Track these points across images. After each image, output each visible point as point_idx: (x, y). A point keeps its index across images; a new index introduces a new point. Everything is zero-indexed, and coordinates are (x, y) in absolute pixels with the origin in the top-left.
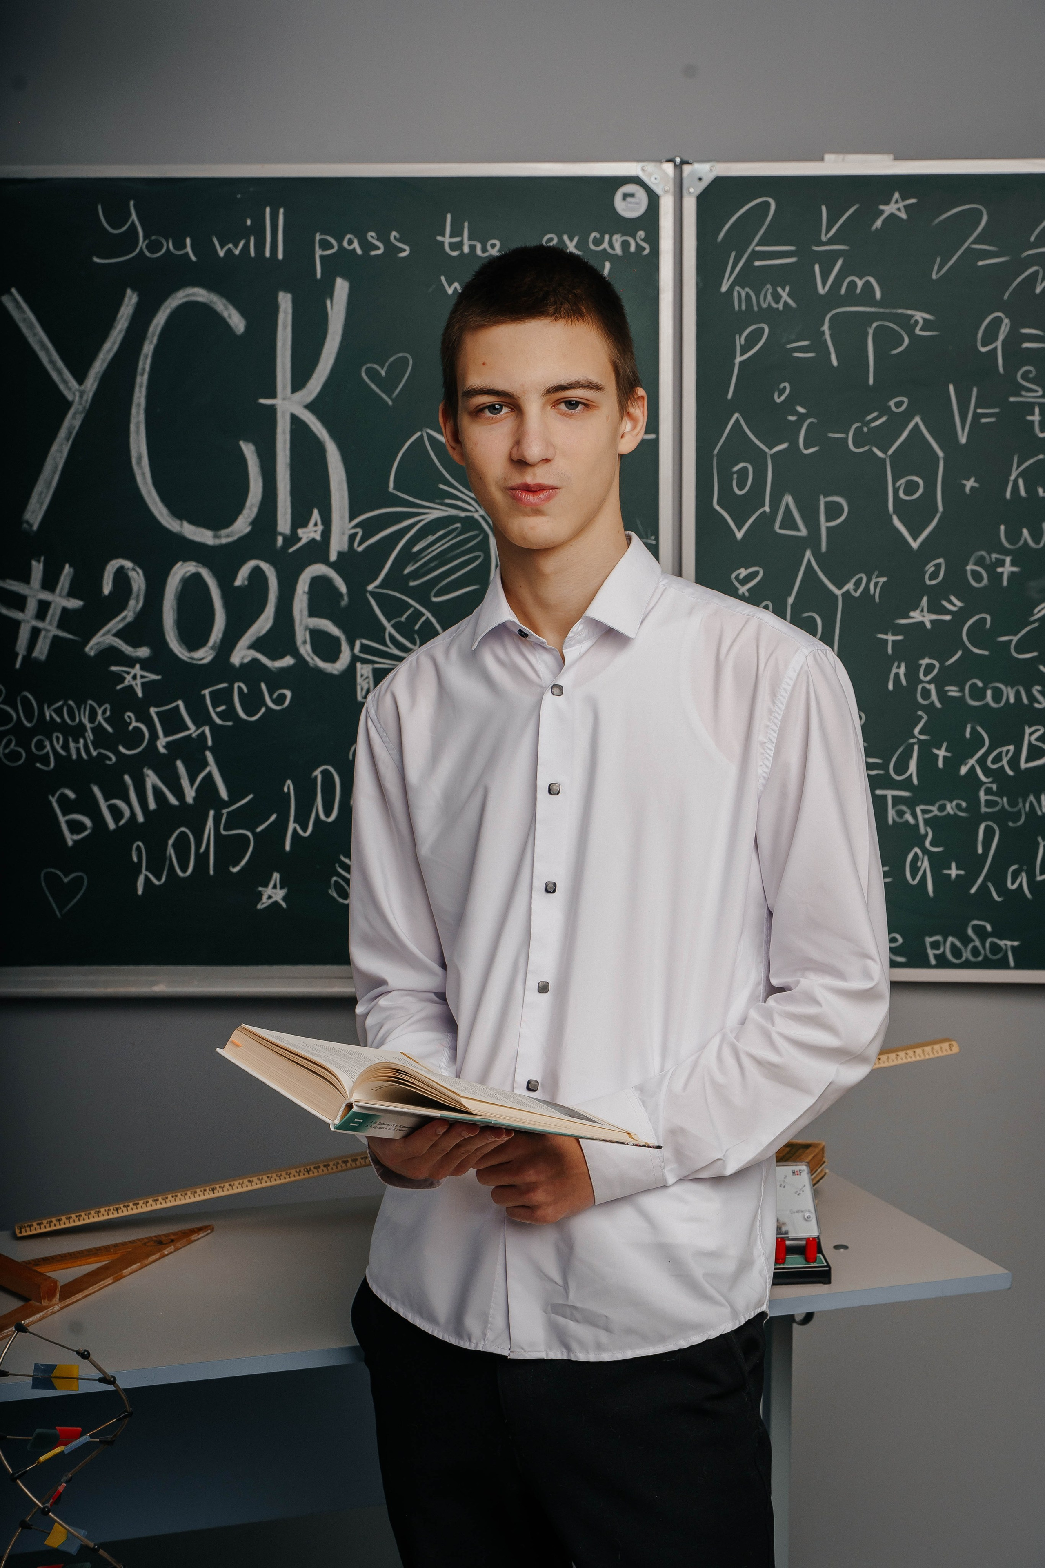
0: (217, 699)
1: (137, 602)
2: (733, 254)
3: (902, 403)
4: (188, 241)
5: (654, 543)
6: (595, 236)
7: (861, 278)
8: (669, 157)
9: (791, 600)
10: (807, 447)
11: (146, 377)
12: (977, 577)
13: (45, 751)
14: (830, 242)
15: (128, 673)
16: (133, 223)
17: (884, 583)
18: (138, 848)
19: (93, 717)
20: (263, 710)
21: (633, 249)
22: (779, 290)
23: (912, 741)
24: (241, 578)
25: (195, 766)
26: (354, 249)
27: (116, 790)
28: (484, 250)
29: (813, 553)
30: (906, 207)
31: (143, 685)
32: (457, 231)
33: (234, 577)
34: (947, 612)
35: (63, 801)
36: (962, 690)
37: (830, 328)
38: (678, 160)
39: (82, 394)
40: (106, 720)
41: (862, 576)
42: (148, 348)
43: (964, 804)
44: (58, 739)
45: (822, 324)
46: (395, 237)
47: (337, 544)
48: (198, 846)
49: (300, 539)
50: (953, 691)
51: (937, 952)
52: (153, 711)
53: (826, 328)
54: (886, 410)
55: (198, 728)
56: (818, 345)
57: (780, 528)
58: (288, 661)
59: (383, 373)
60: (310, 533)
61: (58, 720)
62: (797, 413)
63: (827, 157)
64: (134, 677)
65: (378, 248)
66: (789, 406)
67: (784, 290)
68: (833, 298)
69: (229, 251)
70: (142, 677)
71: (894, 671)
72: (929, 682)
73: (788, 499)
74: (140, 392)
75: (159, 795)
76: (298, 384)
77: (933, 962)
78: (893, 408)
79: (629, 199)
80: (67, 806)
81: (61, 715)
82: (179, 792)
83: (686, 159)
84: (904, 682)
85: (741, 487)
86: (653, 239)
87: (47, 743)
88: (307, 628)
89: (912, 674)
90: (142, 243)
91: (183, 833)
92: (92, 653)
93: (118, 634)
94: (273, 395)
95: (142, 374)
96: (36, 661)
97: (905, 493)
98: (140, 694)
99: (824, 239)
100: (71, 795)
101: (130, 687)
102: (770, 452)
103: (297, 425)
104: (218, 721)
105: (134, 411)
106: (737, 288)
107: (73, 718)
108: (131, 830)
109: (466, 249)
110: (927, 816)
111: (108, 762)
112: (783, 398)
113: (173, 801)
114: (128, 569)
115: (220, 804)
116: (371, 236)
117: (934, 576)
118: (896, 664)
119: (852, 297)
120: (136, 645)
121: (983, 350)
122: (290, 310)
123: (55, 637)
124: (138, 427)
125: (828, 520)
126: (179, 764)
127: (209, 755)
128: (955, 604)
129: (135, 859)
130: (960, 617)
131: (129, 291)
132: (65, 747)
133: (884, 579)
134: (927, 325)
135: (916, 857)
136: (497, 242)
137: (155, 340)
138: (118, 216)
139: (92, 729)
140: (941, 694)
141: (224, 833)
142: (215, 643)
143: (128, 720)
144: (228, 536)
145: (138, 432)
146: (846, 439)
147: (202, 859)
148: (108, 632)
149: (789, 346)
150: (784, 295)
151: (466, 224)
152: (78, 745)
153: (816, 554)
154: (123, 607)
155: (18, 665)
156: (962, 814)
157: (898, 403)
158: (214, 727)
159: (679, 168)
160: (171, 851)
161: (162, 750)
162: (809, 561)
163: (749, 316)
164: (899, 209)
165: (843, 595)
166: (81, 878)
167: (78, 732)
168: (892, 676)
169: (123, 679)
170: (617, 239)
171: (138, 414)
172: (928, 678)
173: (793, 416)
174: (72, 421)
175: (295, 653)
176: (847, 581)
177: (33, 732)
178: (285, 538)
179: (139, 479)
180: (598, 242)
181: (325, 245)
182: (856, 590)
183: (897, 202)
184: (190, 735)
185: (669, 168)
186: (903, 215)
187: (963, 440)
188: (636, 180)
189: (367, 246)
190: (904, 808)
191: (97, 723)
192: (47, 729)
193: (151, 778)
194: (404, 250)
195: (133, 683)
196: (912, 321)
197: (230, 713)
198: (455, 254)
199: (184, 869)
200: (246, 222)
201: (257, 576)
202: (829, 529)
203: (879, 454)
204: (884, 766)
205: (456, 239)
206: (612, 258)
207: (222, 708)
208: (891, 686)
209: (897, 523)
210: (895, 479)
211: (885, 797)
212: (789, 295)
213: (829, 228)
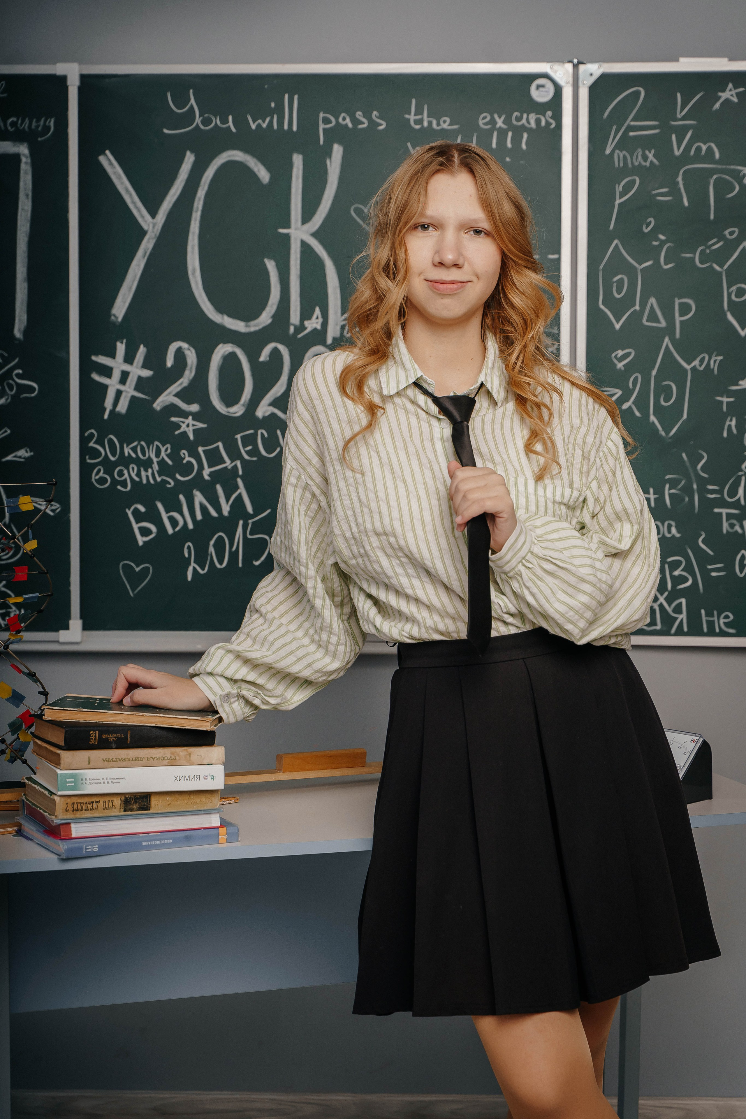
0: (246, 441)
1: (191, 372)
2: (614, 127)
3: (733, 233)
4: (230, 118)
5: (557, 332)
6: (516, 116)
7: (705, 144)
8: (570, 59)
9: (654, 373)
10: (666, 264)
11: (199, 214)
13: (123, 478)
14: (684, 118)
15: (184, 422)
16: (192, 106)
17: (721, 361)
18: (189, 547)
19: (158, 453)
21: (543, 123)
22: (647, 152)
23: (740, 473)
24: (264, 356)
25: (230, 489)
26: (347, 124)
27: (173, 506)
28: (438, 124)
29: (670, 339)
30: (737, 94)
31: (194, 431)
32: (419, 111)
33: (259, 355)
35: (136, 512)
37: (683, 179)
38: (575, 61)
39: (154, 225)
40: (168, 456)
41: (705, 355)
42: (201, 193)
44: (133, 469)
45: (677, 176)
46: (376, 116)
47: (332, 332)
48: (231, 546)
49: (306, 328)
52: (201, 449)
53: (680, 179)
54: (722, 237)
55: (232, 462)
56: (675, 191)
57: (647, 321)
60: (313, 324)
61: (134, 455)
62: (659, 240)
63: (681, 59)
64: (188, 426)
65: (363, 123)
66: (653, 234)
67: (650, 152)
68: (685, 158)
69: (259, 126)
70: (193, 425)
71: (728, 423)
73: (653, 301)
74: (195, 223)
75: (203, 508)
76: (307, 217)
78: (728, 236)
79: (541, 89)
80: (139, 517)
81: (136, 452)
82: (218, 508)
83: (581, 60)
84: (735, 431)
85: (619, 293)
86: (558, 116)
87: (126, 472)
89: (741, 426)
90: (198, 120)
91: (220, 537)
92: (158, 408)
93: (177, 395)
94: (288, 227)
95: (197, 211)
96: (119, 414)
97: (736, 296)
98: (192, 437)
99: (679, 116)
100: (142, 509)
101: (185, 433)
102: (640, 267)
103: (305, 247)
104: (246, 457)
105: (190, 237)
106: (617, 151)
107: (144, 454)
108: (184, 534)
109: (426, 124)
111: (168, 486)
112: (649, 229)
113: (214, 513)
114: (185, 349)
115: (247, 516)
116: (359, 115)
118: (729, 419)
119: (698, 158)
120: (189, 402)
122: (301, 167)
123: (133, 398)
124: (193, 248)
125: (681, 315)
126: (219, 487)
127: (239, 481)
129: (186, 555)
131: (188, 153)
132: (139, 475)
133: (720, 358)
135: (743, 558)
136: (448, 120)
137: (206, 187)
138: (182, 100)
139: (158, 462)
141: (249, 537)
142: (245, 401)
143: (183, 456)
144: (255, 326)
145: (193, 253)
146: (694, 258)
147: (234, 556)
148: (170, 393)
149: (654, 192)
150: (650, 156)
151: (426, 107)
152: (147, 474)
153: (673, 340)
154: (180, 375)
155: (106, 416)
157: (731, 233)
158: (244, 462)
159: (576, 67)
160: (212, 550)
161: (207, 478)
162: (667, 346)
163: (625, 171)
164: (732, 95)
165: (691, 369)
166: (148, 568)
167: (147, 464)
168: (726, 427)
169: (179, 427)
170: (533, 117)
171: (193, 239)
173: (656, 241)
174: (147, 245)
176: (694, 359)
177: (116, 464)
178: (296, 328)
179: (193, 285)
180: (519, 119)
181: (326, 121)
182: (700, 366)
183: (731, 90)
184: (226, 467)
185: (569, 67)
186: (735, 100)
188: (546, 76)
189: (356, 122)
190: (734, 521)
191: (161, 458)
192: (125, 461)
193: (199, 498)
194: (381, 125)
195: (187, 429)
196: (741, 174)
197: (254, 452)
198: (418, 127)
199: (221, 562)
200: (271, 105)
201: (276, 354)
202: (681, 322)
203: (718, 268)
204: (721, 492)
205: (418, 117)
206: (529, 130)
207: (249, 448)
208: (725, 435)
209: (730, 317)
210: (729, 287)
211: (721, 514)
212: (654, 156)
213: (682, 109)
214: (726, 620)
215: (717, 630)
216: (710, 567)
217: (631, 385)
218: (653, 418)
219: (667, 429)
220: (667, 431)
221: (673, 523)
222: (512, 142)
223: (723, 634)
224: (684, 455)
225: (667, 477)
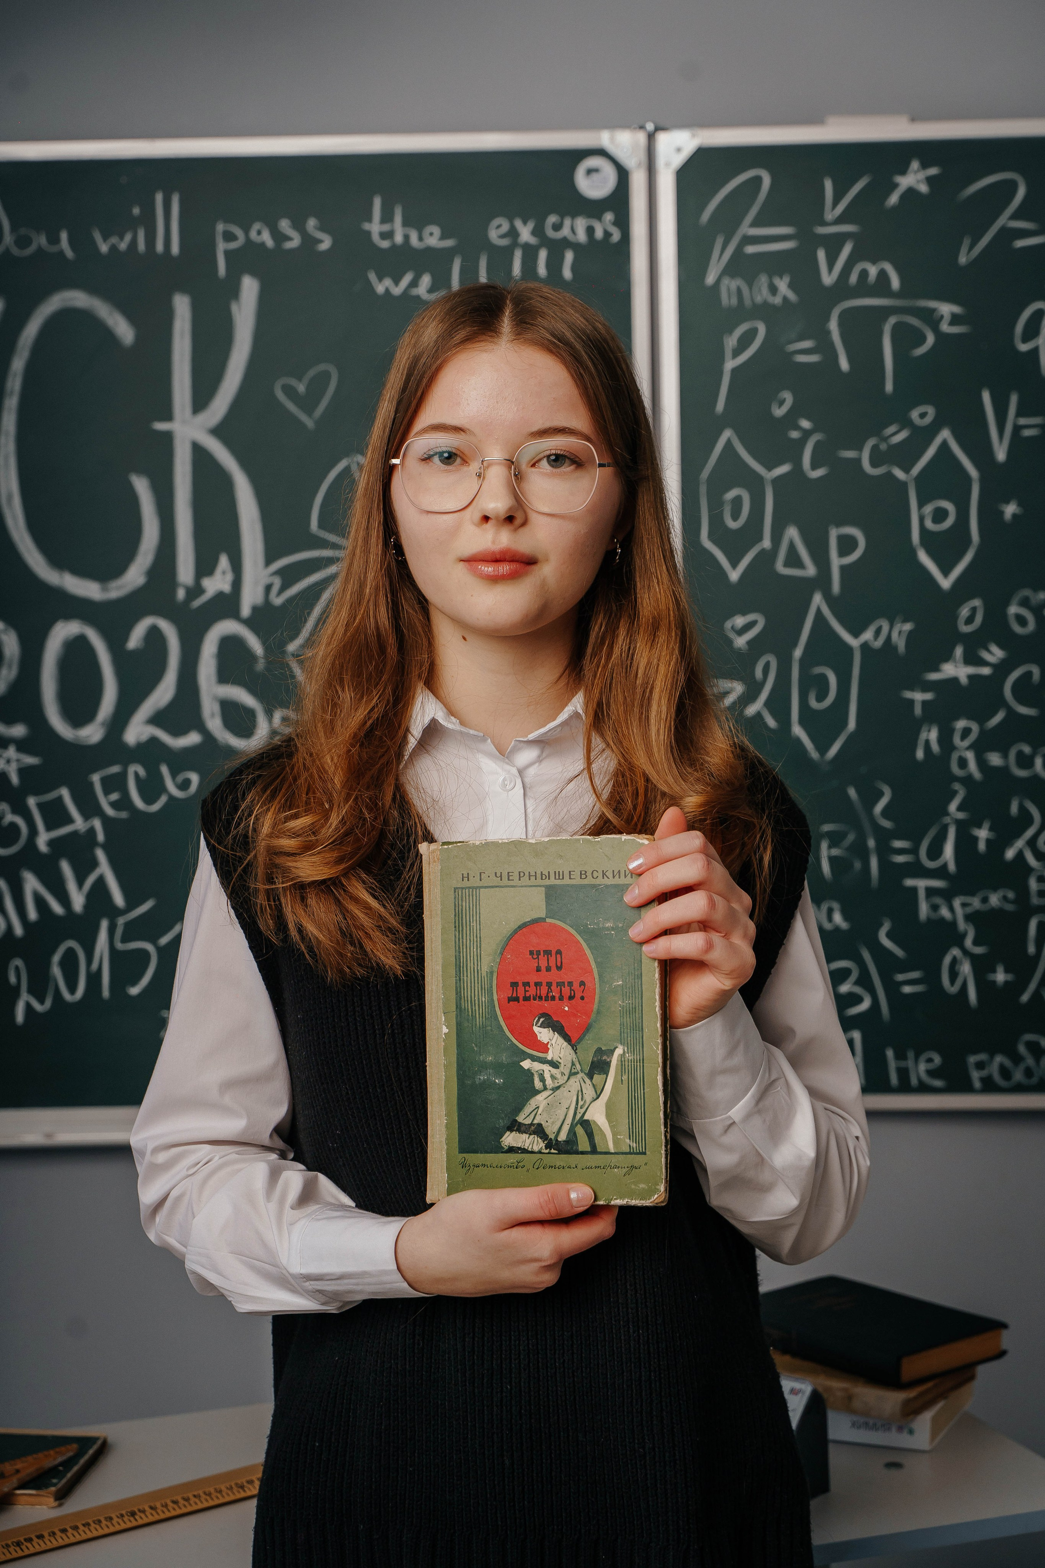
0: (109, 785)
1: (11, 667)
2: (720, 239)
3: (925, 414)
4: (64, 236)
6: (553, 223)
7: (874, 265)
8: (640, 123)
9: (798, 653)
10: (814, 466)
11: (15, 400)
12: (1021, 620)
14: (837, 221)
15: (2, 756)
17: (910, 631)
18: (17, 969)
20: (163, 799)
21: (599, 234)
22: (776, 280)
24: (135, 639)
25: (84, 867)
26: (264, 242)
28: (421, 239)
29: (823, 597)
30: (927, 178)
31: (19, 769)
32: (387, 217)
33: (126, 637)
34: (984, 663)
36: (1005, 756)
37: (839, 325)
38: (650, 127)
41: (882, 624)
42: (18, 364)
43: (1011, 895)
45: (829, 320)
46: (313, 226)
47: (250, 597)
48: (89, 964)
49: (204, 591)
50: (995, 759)
51: (984, 1073)
52: (32, 802)
53: (833, 326)
55: (86, 821)
56: (825, 347)
57: (783, 567)
58: (193, 738)
59: (301, 388)
60: (217, 583)
62: (798, 428)
63: (831, 120)
64: (8, 761)
65: (292, 240)
66: (790, 420)
67: (781, 278)
68: (842, 289)
69: (113, 248)
70: (18, 761)
71: (923, 736)
72: (968, 748)
73: (792, 533)
74: (9, 418)
75: (40, 903)
76: (200, 402)
77: (977, 1084)
78: (917, 420)
79: (595, 176)
82: (64, 898)
83: (659, 124)
84: (935, 748)
85: (735, 517)
86: (623, 222)
88: (215, 698)
89: (946, 739)
90: (8, 238)
91: (70, 948)
94: (169, 419)
95: (11, 396)
97: (933, 522)
98: (15, 779)
99: (829, 218)
101: (4, 774)
102: (769, 476)
103: (199, 453)
104: (110, 812)
105: (2, 440)
106: (726, 281)
108: (8, 945)
109: (399, 239)
110: (969, 910)
112: (783, 410)
113: (57, 909)
114: (1, 631)
115: (113, 912)
117: (970, 620)
118: (924, 728)
119: (863, 288)
120: (9, 722)
121: (1024, 347)
122: (188, 317)
124: (7, 459)
125: (840, 556)
126: (64, 865)
127: (100, 855)
128: (995, 654)
129: (13, 979)
130: (1002, 669)
133: (908, 627)
134: (955, 320)
135: (954, 961)
136: (436, 230)
137: (26, 354)
140: (982, 763)
141: (119, 946)
142: (104, 718)
143: (2, 813)
144: (119, 588)
145: (7, 467)
146: (861, 458)
147: (94, 979)
149: (790, 348)
150: (783, 285)
151: (398, 209)
153: (828, 598)
156: (1010, 907)
157: (922, 414)
158: (106, 821)
159: (651, 137)
160: (56, 971)
161: (44, 849)
162: (818, 607)
163: (740, 313)
164: (918, 182)
165: (860, 645)
168: (921, 743)
170: (581, 224)
171: (7, 443)
172: (967, 743)
173: (795, 431)
175: (201, 728)
176: (865, 629)
178: (188, 590)
179: (10, 522)
180: (557, 227)
181: (229, 237)
182: (875, 640)
183: (916, 172)
184: (76, 831)
185: (641, 138)
186: (924, 188)
187: (1001, 455)
188: (601, 152)
189: (279, 237)
190: (938, 900)
193: (31, 883)
194: (323, 242)
195: (7, 768)
196: (937, 315)
197: (124, 803)
198: (385, 244)
199: (72, 989)
200: (131, 211)
201: (155, 636)
202: (843, 569)
203: (899, 474)
204: (914, 851)
205: (386, 227)
206: (576, 247)
207: (114, 796)
208: (920, 754)
209: (923, 557)
210: (921, 505)
211: (914, 890)
212: (791, 286)
213: (835, 204)
214: (931, 1066)
215: (914, 1081)
216: (900, 977)
217: (759, 673)
218: (798, 731)
219: (823, 747)
220: (823, 749)
221: (836, 906)
222: (548, 266)
223: (923, 1089)
224: (852, 792)
225: (827, 828)
